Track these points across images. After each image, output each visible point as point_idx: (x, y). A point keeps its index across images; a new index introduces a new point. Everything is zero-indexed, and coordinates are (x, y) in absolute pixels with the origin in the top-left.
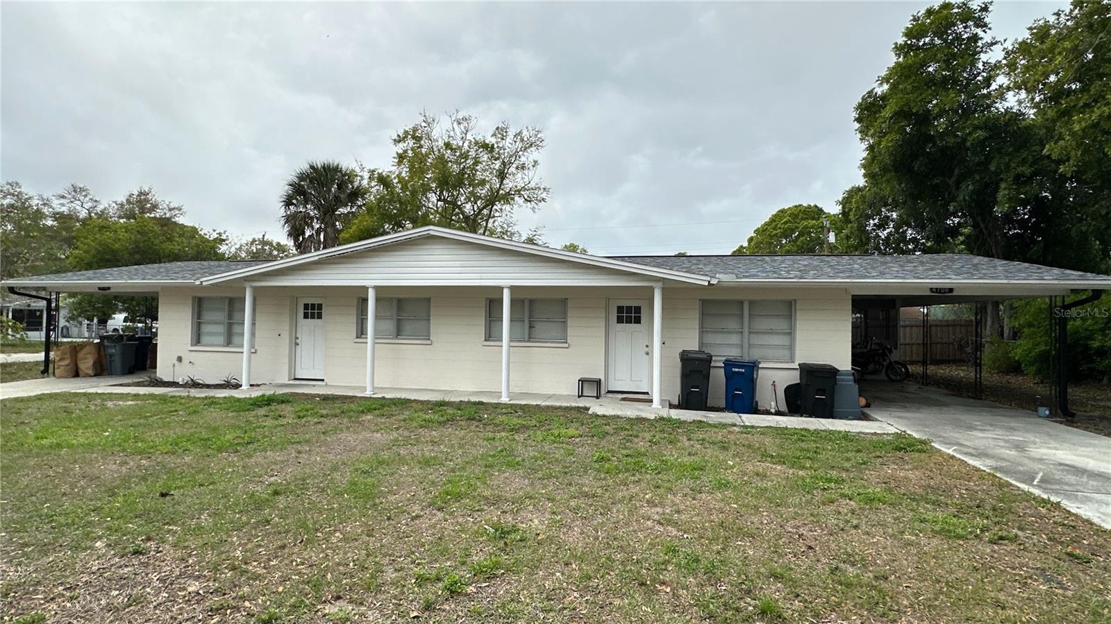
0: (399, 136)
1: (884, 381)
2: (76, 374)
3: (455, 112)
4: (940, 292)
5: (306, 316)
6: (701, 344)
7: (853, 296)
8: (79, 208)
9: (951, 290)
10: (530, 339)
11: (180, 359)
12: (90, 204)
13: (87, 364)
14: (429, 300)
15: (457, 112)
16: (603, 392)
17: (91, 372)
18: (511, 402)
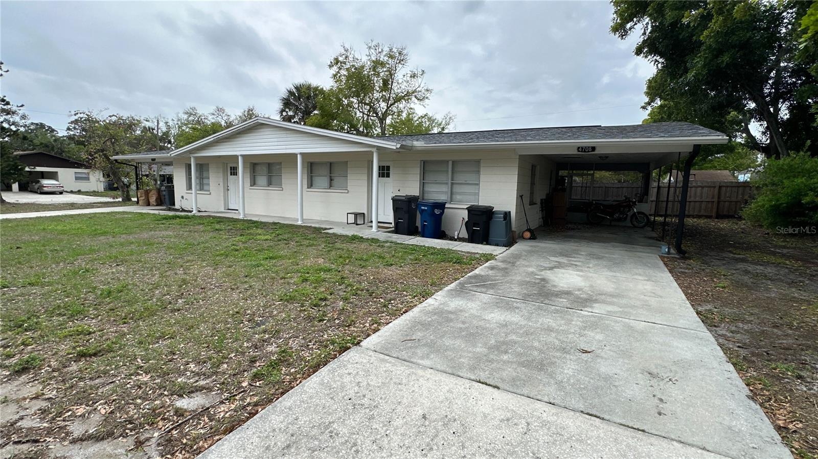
0: (331, 62)
1: (629, 227)
2: (148, 204)
3: (370, 41)
4: (585, 151)
5: (231, 175)
6: (423, 191)
7: (520, 155)
8: (220, 120)
9: (593, 149)
10: (331, 186)
11: (183, 197)
12: (226, 117)
13: (153, 200)
14: (281, 163)
15: (372, 41)
16: (366, 222)
17: (155, 204)
18: (303, 225)
